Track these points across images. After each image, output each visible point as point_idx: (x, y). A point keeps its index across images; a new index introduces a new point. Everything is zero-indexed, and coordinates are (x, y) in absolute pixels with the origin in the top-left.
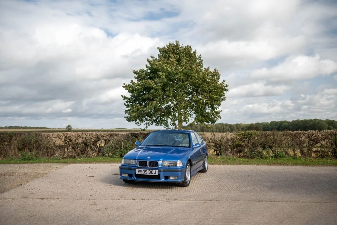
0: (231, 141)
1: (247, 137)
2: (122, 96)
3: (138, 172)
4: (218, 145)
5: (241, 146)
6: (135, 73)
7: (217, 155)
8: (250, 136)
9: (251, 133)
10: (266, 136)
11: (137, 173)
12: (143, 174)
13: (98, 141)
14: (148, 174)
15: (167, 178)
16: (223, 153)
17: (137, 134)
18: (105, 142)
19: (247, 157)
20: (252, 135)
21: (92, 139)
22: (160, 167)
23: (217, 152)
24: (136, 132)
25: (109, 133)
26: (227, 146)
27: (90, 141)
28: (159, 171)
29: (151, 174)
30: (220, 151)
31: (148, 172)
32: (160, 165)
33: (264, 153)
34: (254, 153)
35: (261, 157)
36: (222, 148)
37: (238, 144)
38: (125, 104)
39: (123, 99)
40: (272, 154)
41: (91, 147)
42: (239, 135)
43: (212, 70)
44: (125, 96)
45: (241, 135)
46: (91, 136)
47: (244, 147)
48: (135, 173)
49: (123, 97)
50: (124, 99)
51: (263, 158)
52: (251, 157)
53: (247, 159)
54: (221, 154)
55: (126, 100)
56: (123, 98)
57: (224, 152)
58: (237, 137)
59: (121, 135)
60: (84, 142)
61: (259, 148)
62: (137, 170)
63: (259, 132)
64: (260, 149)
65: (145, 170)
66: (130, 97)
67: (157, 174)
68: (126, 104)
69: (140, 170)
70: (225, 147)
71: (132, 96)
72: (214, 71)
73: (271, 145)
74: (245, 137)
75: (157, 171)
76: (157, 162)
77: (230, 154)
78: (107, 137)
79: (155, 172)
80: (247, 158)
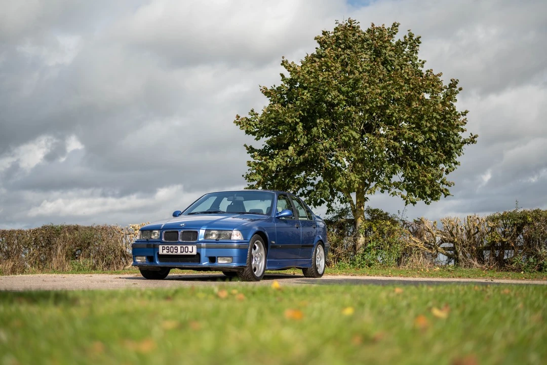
3: (162, 250)
11: (161, 252)
12: (170, 253)
14: (179, 253)
15: (213, 260)
22: (200, 240)
28: (199, 248)
29: (184, 253)
31: (179, 250)
32: (201, 238)
48: (158, 253)
62: (161, 247)
65: (174, 246)
67: (195, 253)
69: (166, 246)
75: (195, 247)
76: (197, 232)
79: (192, 250)
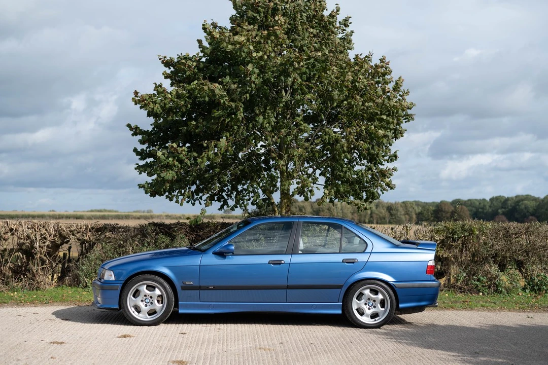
1: (460, 237)
2: (129, 126)
6: (167, 63)
8: (466, 234)
9: (470, 226)
10: (507, 235)
13: (62, 244)
17: (169, 227)
18: (82, 247)
19: (460, 288)
20: (471, 232)
21: (45, 238)
24: (167, 222)
25: (91, 223)
27: (42, 245)
33: (504, 278)
34: (479, 280)
35: (497, 291)
38: (135, 150)
39: (133, 135)
40: (522, 283)
41: (43, 262)
42: (438, 232)
44: (137, 128)
45: (443, 231)
46: (43, 231)
47: (451, 262)
49: (131, 129)
50: (135, 134)
51: (501, 291)
52: (468, 290)
53: (460, 295)
55: (140, 137)
56: (133, 132)
58: (432, 237)
59: (127, 229)
60: (24, 247)
61: (491, 266)
63: (489, 225)
64: (494, 269)
66: (150, 128)
68: (139, 150)
71: (156, 125)
73: (521, 258)
74: (455, 236)
78: (89, 234)
80: (461, 292)
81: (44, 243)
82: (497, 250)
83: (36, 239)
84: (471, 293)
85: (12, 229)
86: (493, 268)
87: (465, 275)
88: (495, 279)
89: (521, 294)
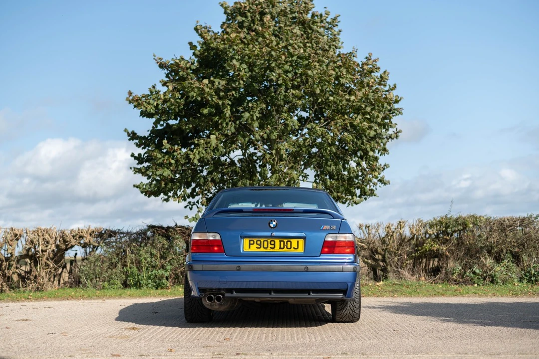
0: (413, 242)
1: (455, 231)
2: (126, 130)
4: (378, 253)
5: (436, 255)
7: (376, 278)
8: (460, 228)
9: (464, 219)
13: (65, 249)
16: (390, 275)
17: (168, 229)
19: (455, 281)
23: (375, 273)
26: (400, 255)
27: (45, 249)
30: (384, 270)
34: (474, 273)
35: (492, 282)
36: (388, 261)
37: (430, 250)
39: (130, 140)
42: (431, 226)
43: (359, 59)
44: (133, 132)
45: (437, 225)
47: (447, 257)
49: (128, 134)
50: (132, 139)
51: (497, 283)
52: (463, 282)
53: (456, 287)
54: (386, 278)
56: (130, 137)
57: (394, 271)
58: (426, 233)
60: (30, 253)
61: (486, 259)
63: (483, 218)
66: (147, 134)
68: (136, 155)
70: (396, 259)
71: (153, 131)
72: (365, 60)
74: (449, 230)
77: (409, 276)
78: (89, 237)
80: (456, 284)
81: (47, 246)
82: (491, 242)
83: (39, 243)
84: (466, 285)
85: (17, 235)
86: (488, 260)
87: (460, 268)
88: (490, 271)
89: (516, 284)
